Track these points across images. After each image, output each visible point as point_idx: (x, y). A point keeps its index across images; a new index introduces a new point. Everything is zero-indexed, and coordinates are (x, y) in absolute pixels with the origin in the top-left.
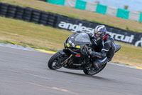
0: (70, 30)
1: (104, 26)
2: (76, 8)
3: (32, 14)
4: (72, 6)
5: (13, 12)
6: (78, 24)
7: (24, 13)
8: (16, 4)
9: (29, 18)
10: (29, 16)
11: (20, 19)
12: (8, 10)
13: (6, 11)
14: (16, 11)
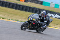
0: (52, 17)
1: (45, 11)
2: (55, 7)
3: (36, 10)
4: (53, 6)
5: (28, 9)
6: (55, 14)
7: (33, 9)
8: (29, 6)
9: (35, 12)
10: (35, 11)
11: (31, 12)
12: (26, 8)
13: (25, 9)
14: (29, 9)
